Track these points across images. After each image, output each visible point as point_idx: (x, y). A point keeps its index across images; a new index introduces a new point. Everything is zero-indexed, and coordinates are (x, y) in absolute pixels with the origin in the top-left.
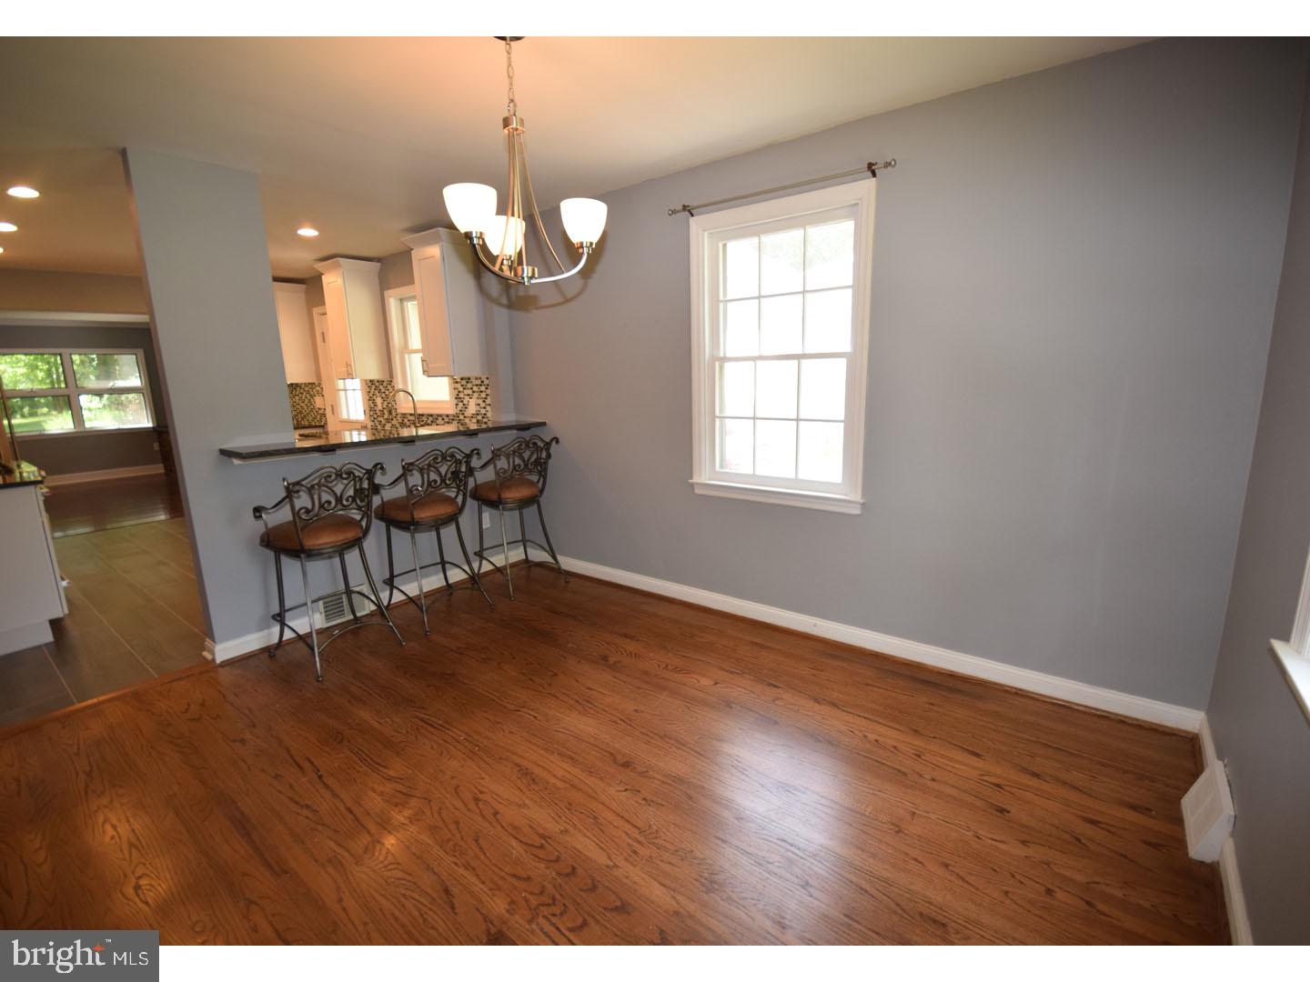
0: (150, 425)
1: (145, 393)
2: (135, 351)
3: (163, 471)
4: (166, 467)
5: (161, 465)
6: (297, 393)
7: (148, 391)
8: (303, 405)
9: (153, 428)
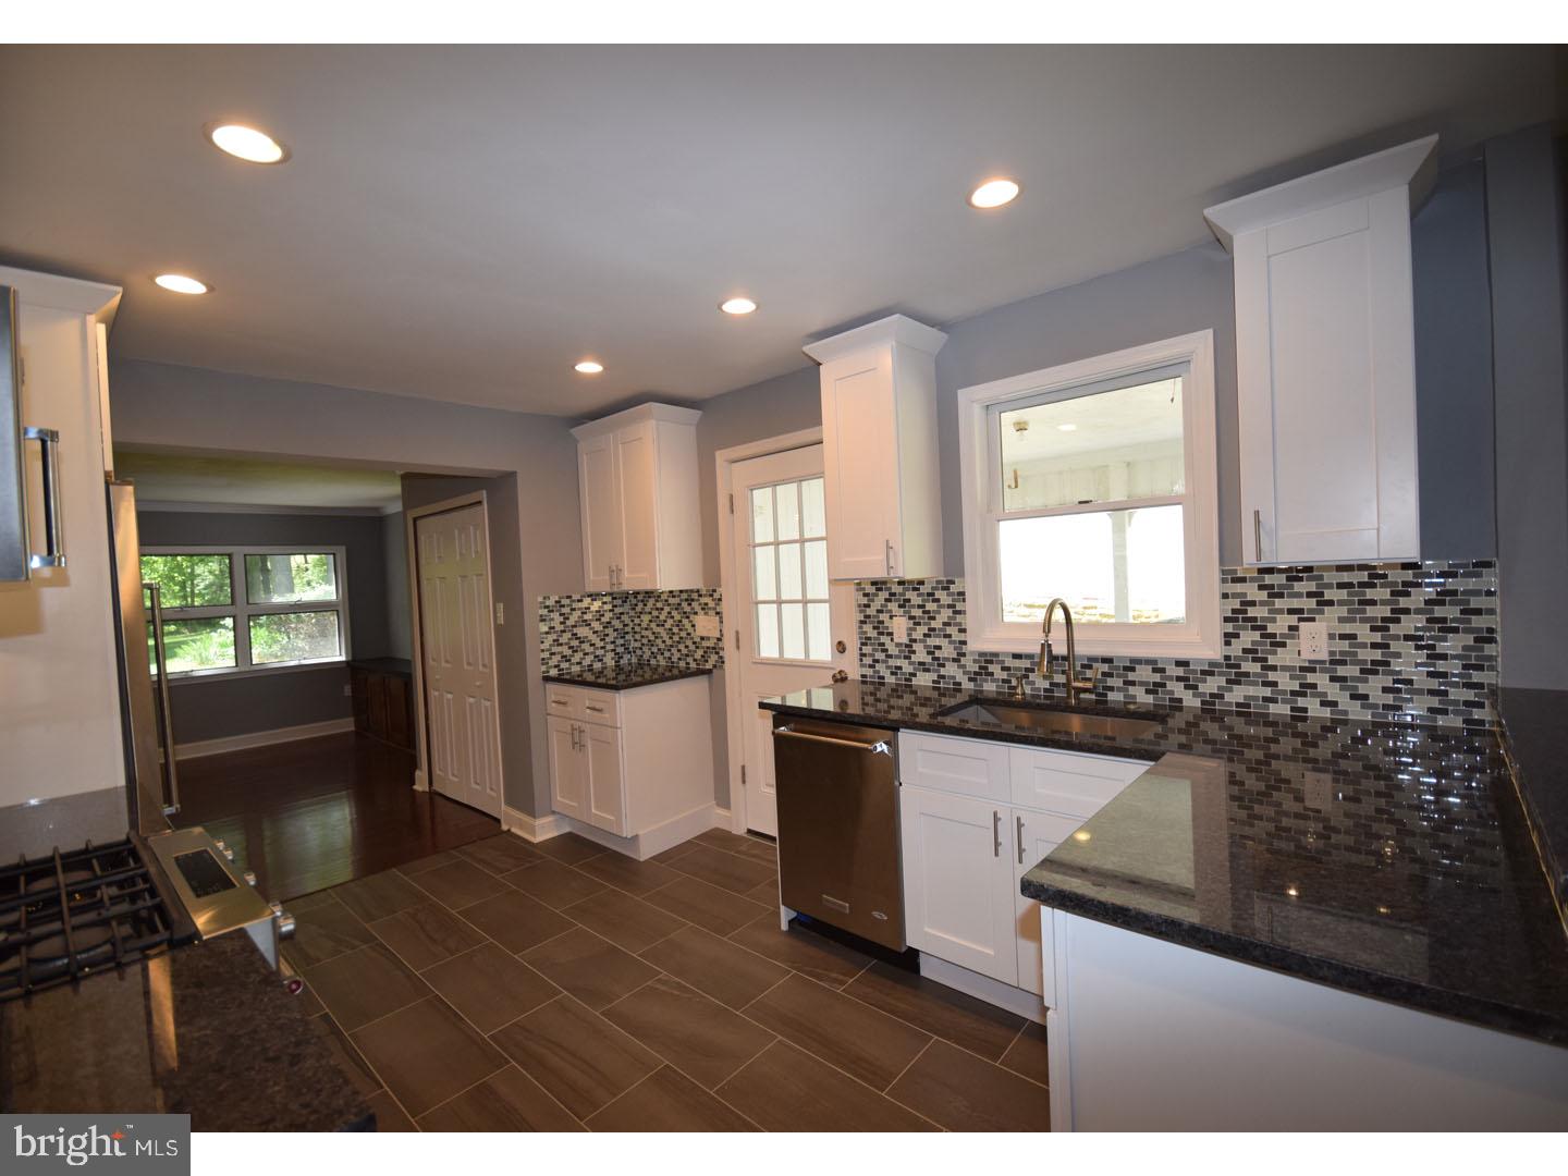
0: (343, 658)
1: (341, 610)
2: (334, 549)
3: (353, 728)
4: (357, 723)
5: (352, 719)
6: (647, 609)
7: (344, 610)
8: (660, 630)
9: (347, 662)
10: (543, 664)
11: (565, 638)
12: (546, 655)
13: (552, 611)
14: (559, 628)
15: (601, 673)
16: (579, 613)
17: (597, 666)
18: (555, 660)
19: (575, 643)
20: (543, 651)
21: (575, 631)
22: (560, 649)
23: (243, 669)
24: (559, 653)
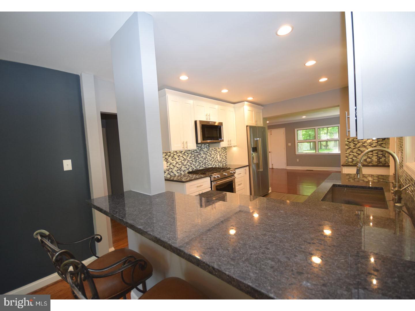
10: (346, 157)
11: (355, 150)
12: (348, 155)
13: (350, 143)
14: (353, 147)
15: (370, 162)
16: (362, 143)
17: (369, 160)
18: (351, 157)
19: (359, 152)
20: (346, 154)
21: (359, 148)
22: (353, 153)
23: (316, 153)
24: (352, 155)
